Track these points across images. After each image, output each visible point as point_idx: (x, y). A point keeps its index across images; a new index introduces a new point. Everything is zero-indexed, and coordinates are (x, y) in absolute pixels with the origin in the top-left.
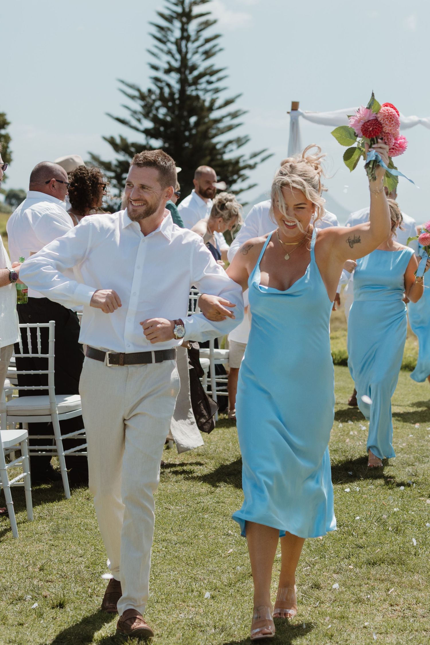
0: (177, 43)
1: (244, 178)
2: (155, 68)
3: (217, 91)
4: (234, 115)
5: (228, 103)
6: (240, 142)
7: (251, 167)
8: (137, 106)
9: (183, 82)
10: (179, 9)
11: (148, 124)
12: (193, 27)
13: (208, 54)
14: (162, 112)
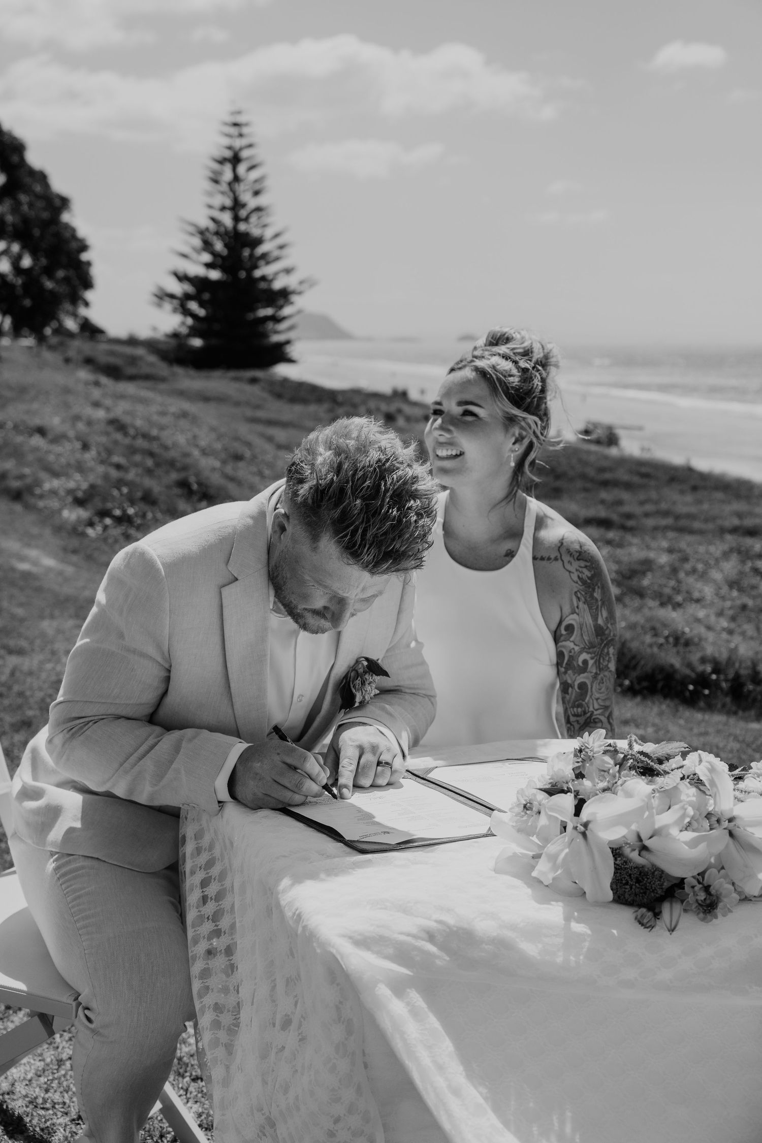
0: (230, 184)
1: (292, 303)
2: (210, 207)
3: (265, 226)
4: (281, 247)
5: (277, 236)
6: (288, 271)
7: (300, 293)
8: (197, 242)
9: (236, 219)
10: (228, 154)
11: (207, 257)
12: (242, 169)
13: (257, 193)
14: (219, 246)
